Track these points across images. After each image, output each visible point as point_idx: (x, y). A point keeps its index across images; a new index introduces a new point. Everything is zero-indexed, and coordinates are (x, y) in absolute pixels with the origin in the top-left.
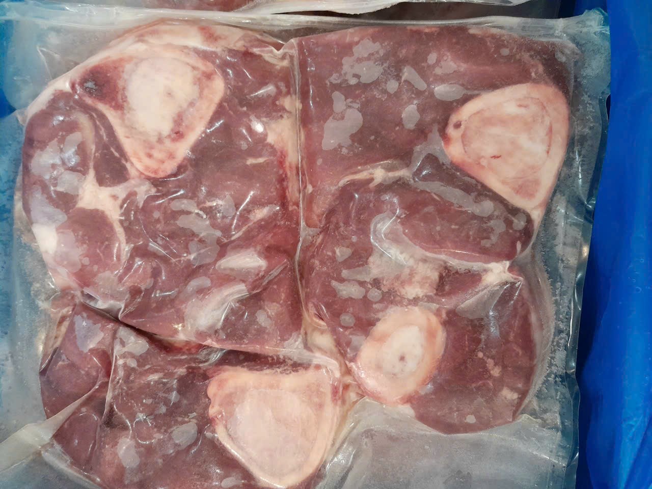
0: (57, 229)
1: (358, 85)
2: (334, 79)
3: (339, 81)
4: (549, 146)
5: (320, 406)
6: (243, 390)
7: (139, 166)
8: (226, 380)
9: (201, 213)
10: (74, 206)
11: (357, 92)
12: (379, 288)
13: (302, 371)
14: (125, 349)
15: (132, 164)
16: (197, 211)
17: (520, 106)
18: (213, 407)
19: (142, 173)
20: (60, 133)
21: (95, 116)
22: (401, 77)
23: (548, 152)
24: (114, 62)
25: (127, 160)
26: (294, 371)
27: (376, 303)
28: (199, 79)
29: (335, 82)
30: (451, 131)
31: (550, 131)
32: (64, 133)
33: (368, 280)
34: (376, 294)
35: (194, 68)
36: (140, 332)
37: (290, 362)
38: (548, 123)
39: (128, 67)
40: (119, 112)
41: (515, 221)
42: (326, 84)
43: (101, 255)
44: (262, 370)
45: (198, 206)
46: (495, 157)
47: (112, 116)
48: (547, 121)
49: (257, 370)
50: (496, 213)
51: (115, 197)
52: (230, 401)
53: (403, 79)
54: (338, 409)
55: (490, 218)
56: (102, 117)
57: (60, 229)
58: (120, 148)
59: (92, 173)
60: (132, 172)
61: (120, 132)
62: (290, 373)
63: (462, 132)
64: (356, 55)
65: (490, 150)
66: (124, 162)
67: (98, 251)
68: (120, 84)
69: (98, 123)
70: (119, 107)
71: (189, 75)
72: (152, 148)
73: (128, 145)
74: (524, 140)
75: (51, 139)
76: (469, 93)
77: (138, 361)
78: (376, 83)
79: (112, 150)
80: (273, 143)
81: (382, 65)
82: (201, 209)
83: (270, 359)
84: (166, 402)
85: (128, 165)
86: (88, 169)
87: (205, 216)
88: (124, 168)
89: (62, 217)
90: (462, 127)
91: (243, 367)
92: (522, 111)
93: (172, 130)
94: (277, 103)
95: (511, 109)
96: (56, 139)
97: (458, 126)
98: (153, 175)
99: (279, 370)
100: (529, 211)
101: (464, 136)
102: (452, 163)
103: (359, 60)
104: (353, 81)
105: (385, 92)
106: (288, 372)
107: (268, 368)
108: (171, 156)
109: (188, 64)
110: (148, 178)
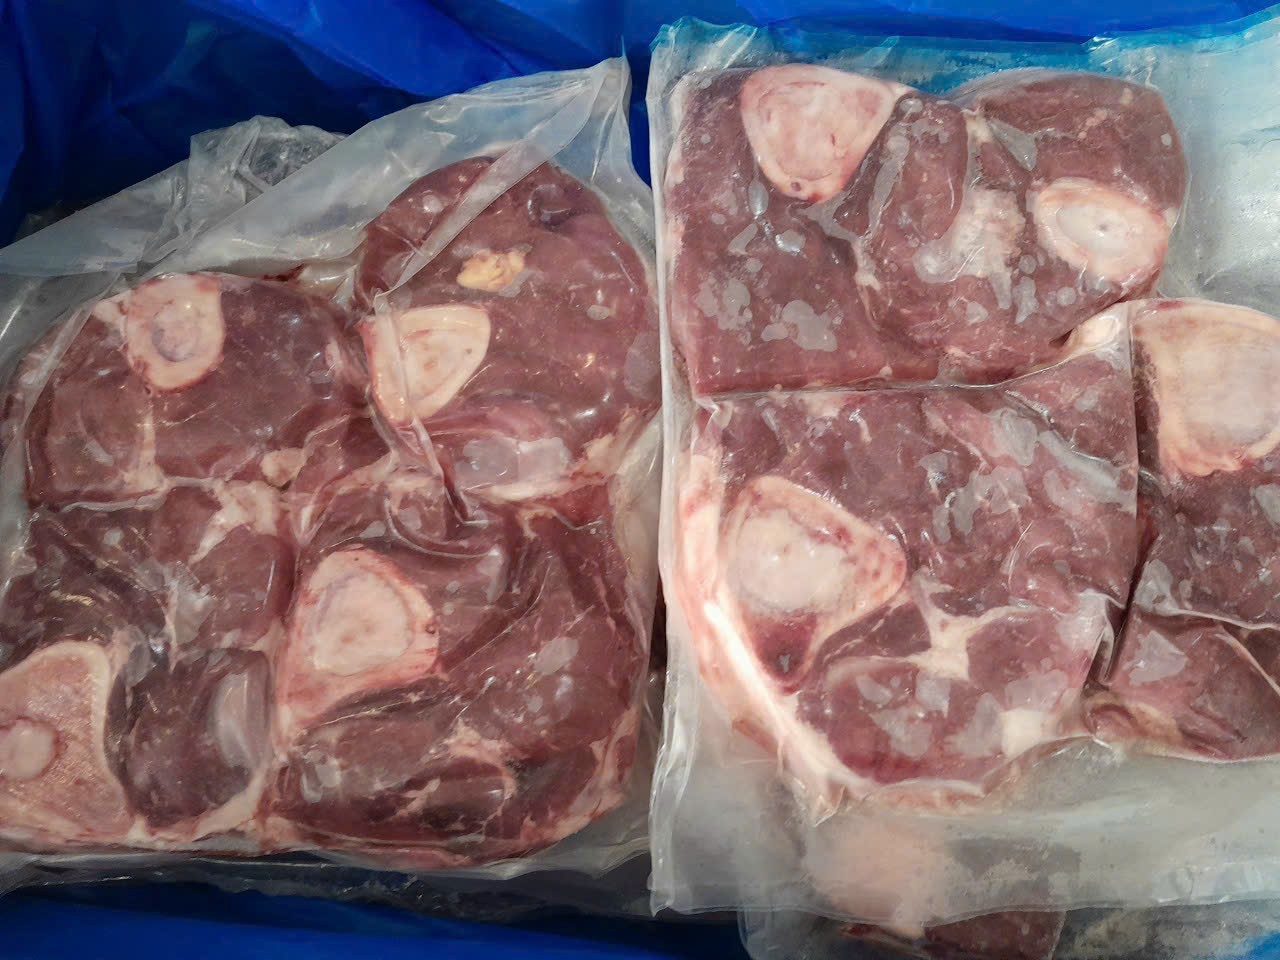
0: (1007, 709)
1: (753, 308)
2: (745, 340)
3: (749, 334)
4: (815, 83)
7: (893, 589)
9: (948, 499)
10: (966, 683)
11: (761, 309)
12: (1018, 260)
13: (1147, 350)
14: (1168, 594)
15: (892, 599)
16: (947, 505)
18: (1224, 466)
19: (904, 584)
20: (861, 708)
21: (828, 656)
22: (742, 256)
23: (823, 84)
24: (749, 629)
25: (887, 608)
26: (1149, 362)
27: (1038, 262)
29: (749, 339)
30: (804, 194)
31: (798, 84)
33: (1009, 275)
34: (1025, 262)
35: (747, 517)
37: (1137, 369)
38: (788, 87)
40: (819, 620)
41: (911, 111)
44: (1156, 404)
46: (834, 141)
47: (826, 631)
48: (784, 88)
49: (1157, 411)
50: (904, 132)
51: (944, 625)
52: (1209, 444)
53: (743, 253)
55: (911, 138)
56: (830, 644)
57: (1007, 703)
58: (873, 617)
59: (915, 659)
61: (847, 618)
63: (806, 181)
65: (825, 148)
66: (890, 613)
67: (1028, 644)
68: (778, 618)
69: (838, 652)
70: (809, 621)
72: (864, 572)
73: (865, 605)
75: (871, 723)
76: (757, 175)
77: (1181, 578)
78: (751, 286)
79: (875, 629)
80: (837, 410)
81: (727, 279)
82: (944, 500)
84: (1233, 538)
85: (895, 605)
87: (953, 494)
88: (899, 611)
89: (987, 701)
90: (799, 180)
92: (774, 115)
93: (836, 544)
95: (774, 127)
96: (871, 715)
97: (797, 187)
98: (904, 569)
99: (1152, 381)
100: (896, 99)
101: (811, 179)
102: (845, 189)
103: (722, 308)
104: (748, 315)
105: (760, 275)
106: (1152, 368)
107: (1152, 396)
110: (910, 575)
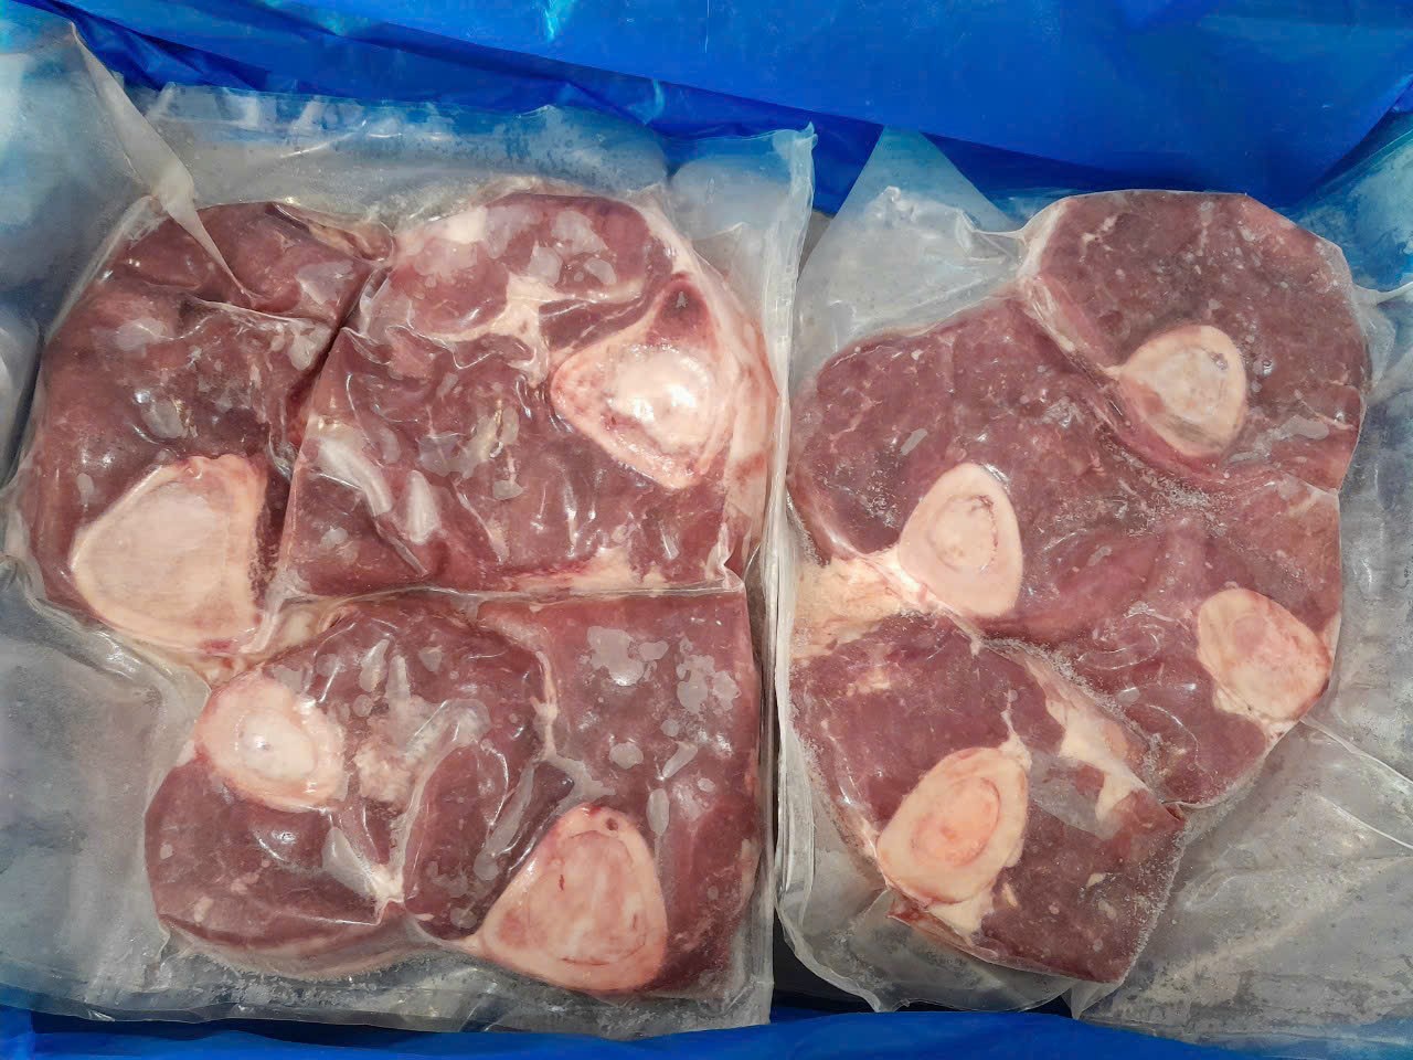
0: (478, 243)
1: (675, 678)
2: (686, 644)
3: (681, 650)
4: (575, 962)
5: (198, 623)
6: (229, 508)
7: (566, 366)
8: (245, 482)
9: (498, 451)
10: (512, 270)
11: (666, 678)
12: (373, 712)
13: (252, 595)
14: (297, 336)
15: (571, 355)
16: (501, 444)
17: (635, 918)
18: (205, 462)
19: (557, 368)
20: (615, 255)
21: (639, 305)
22: (682, 740)
23: (565, 960)
24: (712, 334)
25: (575, 347)
26: (253, 583)
27: (350, 707)
28: (687, 453)
29: (681, 644)
30: (604, 815)
31: (597, 963)
32: (615, 261)
33: (386, 696)
34: (364, 709)
35: (702, 447)
36: (322, 358)
37: (267, 578)
38: (608, 960)
39: (706, 354)
40: (643, 339)
41: (465, 912)
42: (679, 633)
43: (439, 305)
44: (257, 535)
45: (509, 446)
46: (562, 881)
47: (640, 327)
48: (612, 958)
49: (258, 528)
50: (477, 883)
51: (524, 328)
52: (213, 487)
53: (680, 743)
54: (194, 650)
55: (471, 875)
56: (637, 315)
57: (478, 248)
58: (592, 338)
59: (554, 297)
60: (560, 355)
61: (616, 340)
62: (251, 578)
63: (599, 830)
64: (716, 675)
65: (574, 874)
66: (574, 343)
67: (445, 301)
68: (683, 342)
69: (630, 308)
70: (651, 339)
71: (693, 440)
72: (593, 384)
73: (597, 350)
74: (584, 924)
75: (607, 241)
76: (657, 842)
77: (279, 353)
78: (676, 704)
79: (591, 328)
80: (597, 555)
81: (702, 713)
82: (503, 450)
83: (274, 547)
84: (217, 391)
85: (568, 349)
86: (564, 292)
87: (493, 455)
88: (565, 343)
89: (496, 250)
90: (609, 833)
91: (264, 507)
92: (628, 922)
93: (618, 414)
94: (653, 563)
95: (632, 905)
96: (607, 248)
97: (611, 825)
98: (554, 383)
99: (256, 561)
100: (478, 933)
101: (594, 833)
102: (557, 817)
103: (709, 680)
104: (680, 672)
105: (664, 717)
106: (252, 575)
107: (259, 546)
108: (581, 410)
109: (709, 438)
110: (549, 378)
